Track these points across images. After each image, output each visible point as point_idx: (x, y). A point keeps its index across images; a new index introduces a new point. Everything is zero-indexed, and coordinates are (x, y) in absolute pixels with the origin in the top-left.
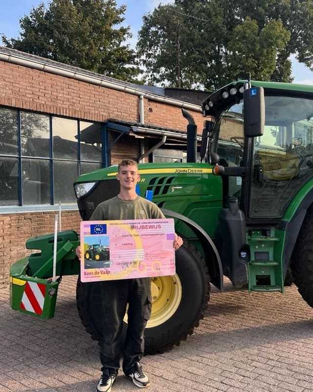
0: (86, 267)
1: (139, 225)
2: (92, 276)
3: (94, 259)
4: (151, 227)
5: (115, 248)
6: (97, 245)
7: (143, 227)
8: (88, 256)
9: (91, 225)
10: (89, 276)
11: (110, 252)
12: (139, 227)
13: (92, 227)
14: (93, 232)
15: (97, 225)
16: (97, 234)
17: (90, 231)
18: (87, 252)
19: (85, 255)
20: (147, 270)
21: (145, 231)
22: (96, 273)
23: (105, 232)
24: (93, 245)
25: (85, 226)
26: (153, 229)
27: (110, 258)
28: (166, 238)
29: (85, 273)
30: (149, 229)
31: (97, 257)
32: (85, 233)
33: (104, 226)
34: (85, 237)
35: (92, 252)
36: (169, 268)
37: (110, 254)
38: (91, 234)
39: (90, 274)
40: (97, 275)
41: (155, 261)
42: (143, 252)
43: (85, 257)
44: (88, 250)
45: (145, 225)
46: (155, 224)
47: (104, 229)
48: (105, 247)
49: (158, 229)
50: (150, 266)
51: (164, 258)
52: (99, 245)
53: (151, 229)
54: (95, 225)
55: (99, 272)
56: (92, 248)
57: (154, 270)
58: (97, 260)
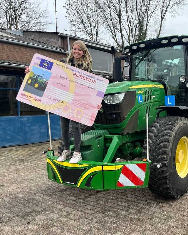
0: (25, 90)
1: (79, 74)
2: (26, 98)
3: (34, 86)
4: (88, 80)
5: (52, 84)
6: (40, 76)
7: (81, 77)
8: (29, 82)
9: (42, 59)
10: (24, 97)
11: (47, 85)
12: (78, 76)
13: (43, 60)
14: (41, 65)
15: (47, 61)
16: (44, 68)
17: (39, 63)
18: (30, 78)
19: (28, 80)
20: (70, 112)
21: (81, 81)
22: (30, 97)
23: (50, 68)
24: (37, 75)
25: (38, 58)
26: (89, 82)
27: (45, 90)
28: (96, 94)
29: (22, 94)
30: (85, 81)
31: (36, 86)
32: (35, 64)
33: (52, 64)
34: (34, 66)
35: (34, 80)
36: (88, 119)
37: (47, 87)
38: (39, 66)
39: (26, 96)
40: (30, 99)
41: (79, 108)
42: (73, 97)
43: (27, 82)
44: (32, 77)
45: (83, 76)
46: (92, 79)
47: (50, 66)
48: (45, 80)
49: (92, 83)
50: (74, 110)
51: (88, 109)
52: (41, 77)
53: (87, 81)
54: (45, 60)
55: (32, 98)
56: (35, 77)
57: (75, 115)
58: (35, 88)
